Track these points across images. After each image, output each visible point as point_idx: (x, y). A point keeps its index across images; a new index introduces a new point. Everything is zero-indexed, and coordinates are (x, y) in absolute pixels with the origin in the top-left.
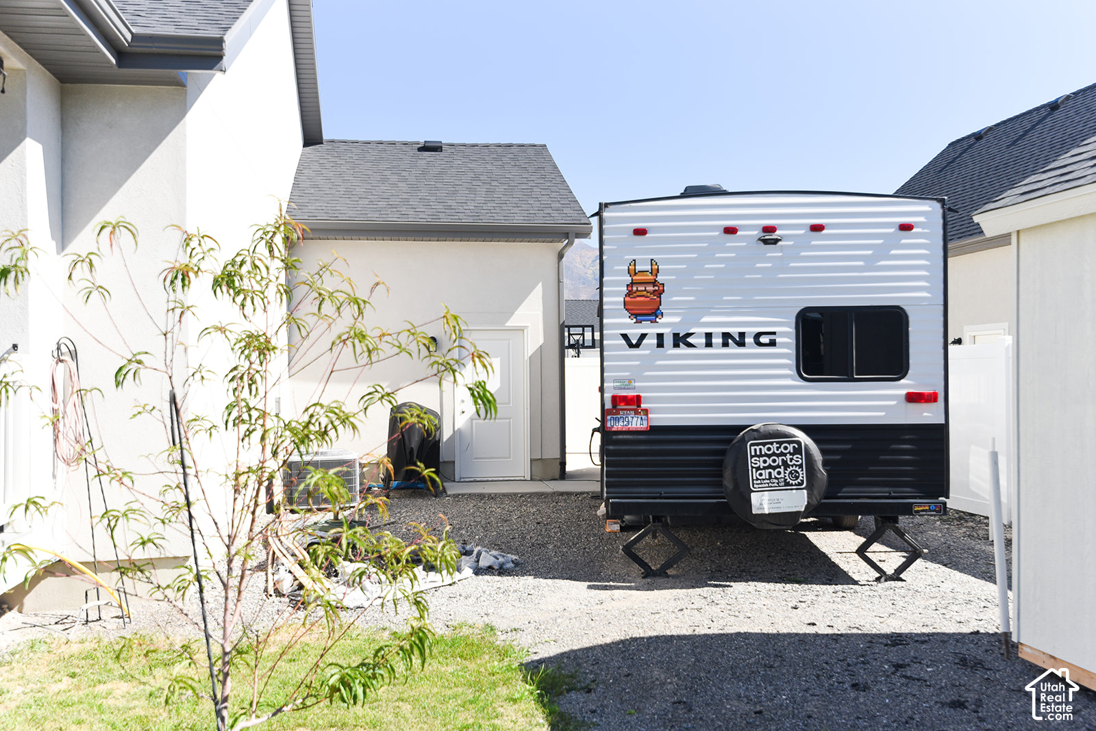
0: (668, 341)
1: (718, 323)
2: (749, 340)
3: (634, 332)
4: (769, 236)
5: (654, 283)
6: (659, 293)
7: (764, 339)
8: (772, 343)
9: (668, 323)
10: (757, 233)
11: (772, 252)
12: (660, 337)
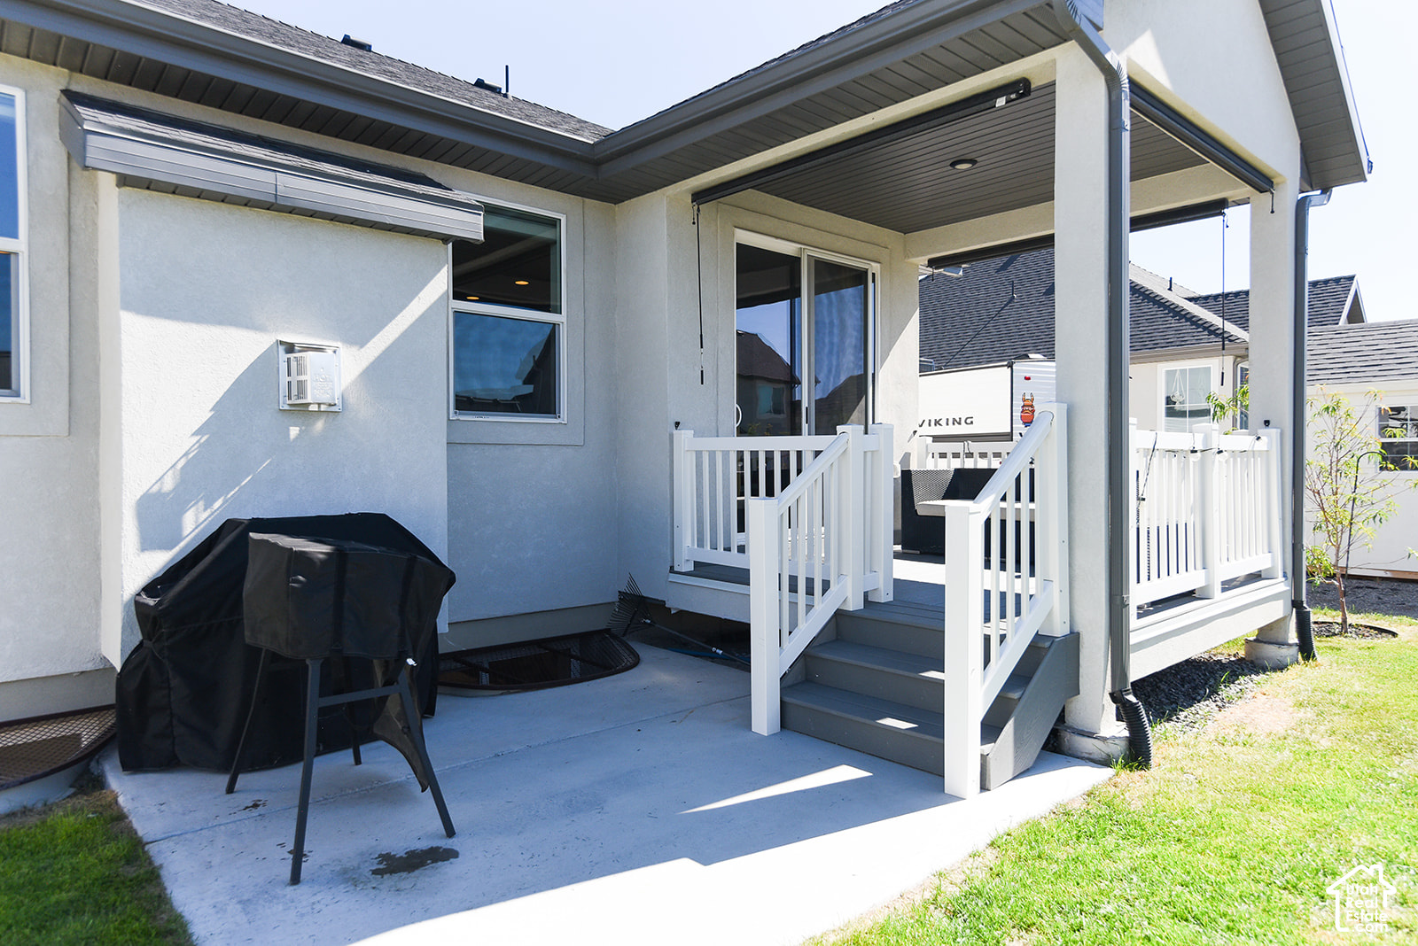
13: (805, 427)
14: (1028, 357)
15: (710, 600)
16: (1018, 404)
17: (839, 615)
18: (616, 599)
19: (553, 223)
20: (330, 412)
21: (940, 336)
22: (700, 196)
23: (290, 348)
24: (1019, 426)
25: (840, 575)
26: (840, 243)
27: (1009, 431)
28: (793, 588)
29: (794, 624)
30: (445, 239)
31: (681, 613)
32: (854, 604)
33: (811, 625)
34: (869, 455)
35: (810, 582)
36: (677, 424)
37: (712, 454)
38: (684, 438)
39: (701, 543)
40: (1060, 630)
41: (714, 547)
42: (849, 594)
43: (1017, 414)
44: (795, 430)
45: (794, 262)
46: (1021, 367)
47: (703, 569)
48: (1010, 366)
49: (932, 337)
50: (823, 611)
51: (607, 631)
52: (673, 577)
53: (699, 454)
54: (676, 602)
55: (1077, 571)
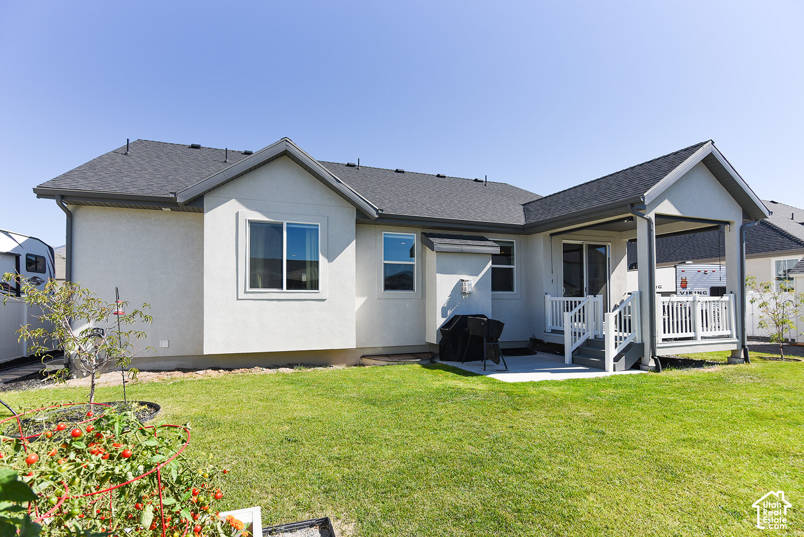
0: (688, 293)
1: (696, 289)
2: (702, 293)
3: (682, 291)
4: (705, 273)
5: (686, 281)
6: (686, 283)
7: (705, 293)
8: (706, 294)
9: (688, 289)
10: (704, 272)
11: (706, 276)
12: (687, 292)
13: (585, 293)
14: (685, 263)
15: (554, 339)
16: (679, 281)
17: (588, 340)
18: (529, 340)
19: (512, 243)
20: (470, 293)
21: (665, 246)
22: (552, 235)
23: (463, 281)
24: (680, 289)
25: (588, 331)
26: (596, 238)
27: (675, 291)
28: (575, 335)
29: (575, 341)
30: (491, 254)
31: (548, 343)
32: (592, 337)
33: (580, 342)
34: (596, 303)
35: (579, 333)
36: (546, 293)
37: (556, 301)
38: (548, 297)
39: (553, 325)
40: (638, 341)
41: (557, 325)
42: (590, 335)
43: (679, 285)
44: (582, 295)
45: (581, 246)
46: (680, 267)
47: (553, 331)
48: (675, 267)
49: (661, 247)
50: (583, 339)
51: (527, 348)
52: (546, 334)
53: (552, 301)
54: (546, 340)
55: (643, 329)
